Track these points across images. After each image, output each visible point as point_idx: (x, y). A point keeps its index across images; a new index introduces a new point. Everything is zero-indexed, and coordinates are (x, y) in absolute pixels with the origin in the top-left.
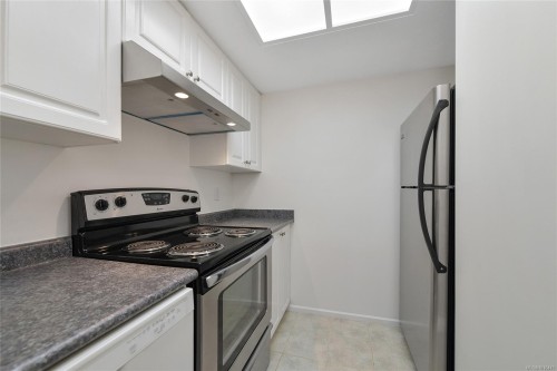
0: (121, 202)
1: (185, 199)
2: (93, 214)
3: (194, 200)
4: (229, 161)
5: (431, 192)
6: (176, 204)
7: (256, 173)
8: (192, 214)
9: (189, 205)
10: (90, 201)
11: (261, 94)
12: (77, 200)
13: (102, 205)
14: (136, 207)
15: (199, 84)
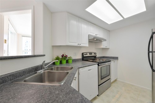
0: (87, 54)
1: (94, 54)
2: (84, 56)
3: (96, 54)
4: (102, 47)
5: (151, 53)
6: (93, 55)
7: (108, 49)
8: (96, 56)
9: (95, 55)
10: (84, 54)
11: (109, 31)
12: (83, 54)
13: (85, 54)
14: (88, 55)
15: (97, 36)
